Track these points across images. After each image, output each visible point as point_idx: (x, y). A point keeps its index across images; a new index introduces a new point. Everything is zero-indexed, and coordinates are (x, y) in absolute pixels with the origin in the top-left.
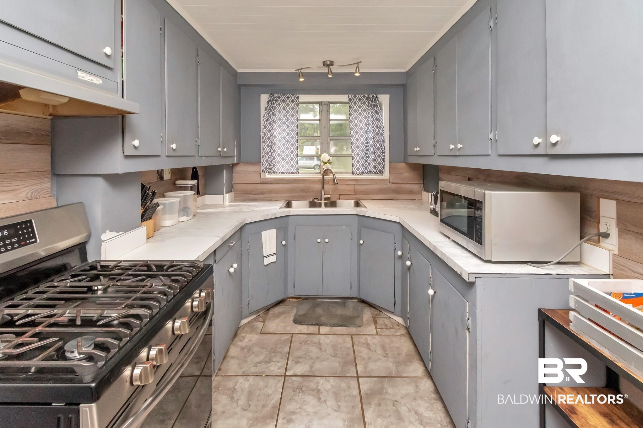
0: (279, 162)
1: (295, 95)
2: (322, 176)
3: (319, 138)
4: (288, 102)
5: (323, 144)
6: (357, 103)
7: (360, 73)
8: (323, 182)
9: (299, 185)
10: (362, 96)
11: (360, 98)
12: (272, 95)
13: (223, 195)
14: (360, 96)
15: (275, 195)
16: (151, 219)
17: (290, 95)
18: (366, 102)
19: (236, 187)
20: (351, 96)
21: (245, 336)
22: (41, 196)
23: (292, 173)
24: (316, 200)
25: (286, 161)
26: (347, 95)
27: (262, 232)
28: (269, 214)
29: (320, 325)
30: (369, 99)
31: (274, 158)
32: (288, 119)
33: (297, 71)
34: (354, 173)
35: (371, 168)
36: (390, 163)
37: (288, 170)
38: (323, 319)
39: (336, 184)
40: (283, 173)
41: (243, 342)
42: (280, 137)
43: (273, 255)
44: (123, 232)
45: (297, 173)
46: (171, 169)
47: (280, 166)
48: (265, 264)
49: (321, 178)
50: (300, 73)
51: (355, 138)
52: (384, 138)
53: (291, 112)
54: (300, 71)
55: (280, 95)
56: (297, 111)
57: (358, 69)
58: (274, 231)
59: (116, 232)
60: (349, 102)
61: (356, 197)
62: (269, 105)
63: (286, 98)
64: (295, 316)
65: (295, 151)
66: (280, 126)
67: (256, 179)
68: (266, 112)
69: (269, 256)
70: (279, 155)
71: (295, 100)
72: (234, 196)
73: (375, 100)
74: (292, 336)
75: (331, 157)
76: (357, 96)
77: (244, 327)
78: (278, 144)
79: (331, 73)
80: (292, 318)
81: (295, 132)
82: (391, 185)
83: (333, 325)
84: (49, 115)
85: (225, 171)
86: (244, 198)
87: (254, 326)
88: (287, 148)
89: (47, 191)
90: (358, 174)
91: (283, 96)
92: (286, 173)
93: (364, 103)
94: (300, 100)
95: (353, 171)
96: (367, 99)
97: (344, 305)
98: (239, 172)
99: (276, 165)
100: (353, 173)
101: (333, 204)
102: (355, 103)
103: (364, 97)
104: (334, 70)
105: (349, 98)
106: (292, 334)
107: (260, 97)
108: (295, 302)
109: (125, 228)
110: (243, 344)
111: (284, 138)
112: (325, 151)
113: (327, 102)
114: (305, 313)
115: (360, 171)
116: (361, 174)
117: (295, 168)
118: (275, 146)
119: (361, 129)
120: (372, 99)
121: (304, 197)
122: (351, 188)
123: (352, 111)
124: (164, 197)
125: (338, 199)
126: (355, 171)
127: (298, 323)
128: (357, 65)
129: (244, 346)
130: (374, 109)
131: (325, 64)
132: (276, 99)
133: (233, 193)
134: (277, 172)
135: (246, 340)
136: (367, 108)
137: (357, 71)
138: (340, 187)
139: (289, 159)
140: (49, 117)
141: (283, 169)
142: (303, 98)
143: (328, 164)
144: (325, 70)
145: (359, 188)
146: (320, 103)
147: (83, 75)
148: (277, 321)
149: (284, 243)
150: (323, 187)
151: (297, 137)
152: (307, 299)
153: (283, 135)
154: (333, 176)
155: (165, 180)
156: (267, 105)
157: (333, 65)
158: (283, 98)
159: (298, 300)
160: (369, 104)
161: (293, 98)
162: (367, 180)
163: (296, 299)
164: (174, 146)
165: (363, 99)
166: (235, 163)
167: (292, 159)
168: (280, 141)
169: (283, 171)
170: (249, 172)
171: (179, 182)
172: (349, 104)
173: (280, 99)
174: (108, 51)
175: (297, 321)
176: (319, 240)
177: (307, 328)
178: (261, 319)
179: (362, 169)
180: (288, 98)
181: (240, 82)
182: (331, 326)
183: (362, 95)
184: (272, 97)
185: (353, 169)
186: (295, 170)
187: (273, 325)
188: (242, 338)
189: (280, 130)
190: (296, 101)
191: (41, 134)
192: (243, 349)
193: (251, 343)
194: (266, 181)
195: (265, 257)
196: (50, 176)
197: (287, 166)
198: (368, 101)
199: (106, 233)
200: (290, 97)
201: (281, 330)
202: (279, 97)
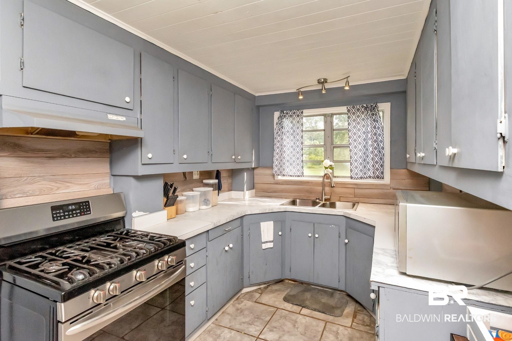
0: (288, 167)
1: (300, 111)
2: (322, 180)
3: (323, 146)
4: (294, 116)
5: (327, 151)
6: (356, 113)
7: (350, 87)
8: (323, 184)
9: (304, 186)
10: (361, 107)
11: (359, 108)
12: (282, 112)
13: (243, 192)
14: (358, 107)
15: (285, 194)
16: (173, 205)
17: (296, 111)
18: (365, 112)
19: (256, 186)
20: (350, 108)
21: (243, 301)
22: (103, 187)
23: (298, 176)
24: (318, 200)
25: (293, 166)
26: (346, 107)
27: (261, 223)
28: (266, 209)
29: (303, 307)
30: (368, 109)
31: (284, 164)
32: (294, 131)
33: (297, 91)
34: (353, 178)
35: (370, 173)
36: (391, 169)
37: (294, 173)
38: (308, 303)
39: (333, 187)
40: (291, 176)
41: (240, 305)
42: (288, 146)
43: (270, 242)
44: (149, 213)
45: (302, 176)
46: (200, 171)
47: (288, 170)
48: (263, 248)
49: (322, 181)
50: (299, 92)
51: (353, 145)
52: (383, 145)
53: (297, 125)
54: (300, 90)
55: (288, 111)
56: (301, 124)
57: (348, 82)
58: (271, 223)
59: (143, 212)
60: (348, 113)
61: (356, 199)
62: (279, 120)
63: (293, 113)
64: (286, 295)
65: (301, 158)
66: (288, 137)
67: (271, 180)
68: (277, 126)
69: (267, 242)
70: (288, 161)
71: (300, 114)
72: (255, 193)
73: (374, 109)
74: (277, 310)
75: (333, 163)
76: (355, 107)
77: (246, 295)
78: (288, 152)
79: (325, 89)
80: (283, 297)
81: (300, 142)
82: (392, 191)
83: (314, 310)
84: (109, 140)
85: (245, 173)
86: (262, 195)
87: (253, 295)
88: (294, 156)
89: (106, 185)
90: (357, 179)
91: (290, 112)
92: (293, 176)
93: (363, 113)
94: (304, 114)
95: (351, 176)
96: (366, 108)
97: (332, 295)
98: (259, 174)
99: (286, 169)
100: (351, 178)
101: (333, 205)
102: (354, 114)
103: (363, 107)
104: (327, 86)
105: (348, 109)
106: (278, 308)
107: (273, 114)
108: (292, 284)
109: (152, 210)
110: (239, 306)
111: (292, 147)
112: (329, 158)
113: (330, 114)
114: (295, 294)
115: (359, 176)
116: (360, 178)
117: (300, 172)
118: (284, 153)
119: (359, 137)
120: (370, 108)
121: (309, 197)
122: (351, 191)
123: (351, 121)
124: (193, 191)
125: (339, 200)
126: (353, 176)
127: (285, 300)
128: (346, 80)
129: (240, 308)
130: (373, 118)
131: (319, 82)
132: (285, 115)
133: (254, 191)
134: (286, 175)
135: (243, 304)
136: (365, 117)
137: (347, 85)
138: (337, 190)
139: (295, 165)
140: (109, 141)
141: (291, 173)
142: (306, 112)
143: (328, 169)
144: (320, 87)
145: (358, 191)
146: (324, 115)
147: (111, 116)
148: (272, 295)
149: (280, 233)
150: (323, 189)
151: (302, 146)
152: (303, 284)
153: (291, 145)
154: (330, 180)
155: (194, 179)
156: (278, 121)
157: (326, 82)
158: (290, 114)
159: (295, 283)
160: (367, 113)
161: (298, 113)
162: (366, 185)
163: (294, 282)
164: (185, 156)
165: (362, 109)
166: (253, 167)
167: (298, 164)
168: (288, 149)
169: (291, 174)
170: (266, 175)
171: (205, 181)
172: (348, 115)
173: (288, 115)
174: (128, 99)
175: (286, 299)
176: (310, 235)
177: (292, 306)
178: (260, 292)
179: (361, 174)
180: (294, 113)
181: (257, 104)
182: (312, 310)
183: (361, 105)
184: (281, 113)
185: (352, 174)
186: (301, 173)
187: (267, 298)
188: (241, 302)
189: (288, 140)
190: (301, 116)
191: (103, 151)
192: (238, 309)
193: (245, 307)
194: (279, 182)
195: (263, 243)
196: (109, 175)
197: (294, 170)
198: (367, 111)
199: (135, 212)
200: (296, 112)
201: (271, 303)
202: (287, 113)
